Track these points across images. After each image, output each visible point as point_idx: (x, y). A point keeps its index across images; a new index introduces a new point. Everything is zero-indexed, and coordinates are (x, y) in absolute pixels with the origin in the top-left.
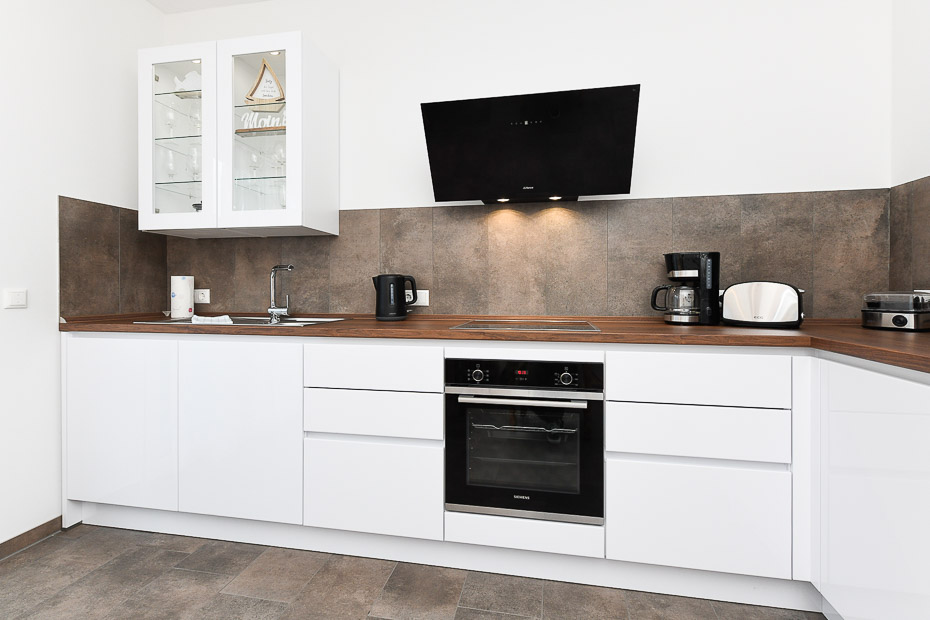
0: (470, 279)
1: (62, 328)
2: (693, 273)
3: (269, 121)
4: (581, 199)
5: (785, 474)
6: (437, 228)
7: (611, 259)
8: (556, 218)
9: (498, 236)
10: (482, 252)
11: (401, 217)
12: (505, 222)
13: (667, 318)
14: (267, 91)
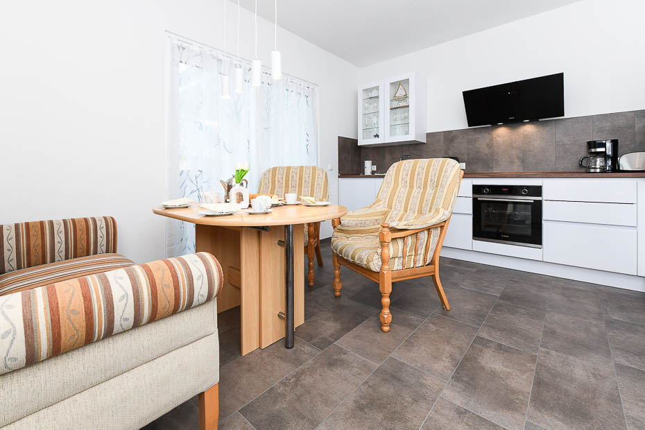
0: (484, 157)
1: (339, 177)
2: (603, 150)
3: (402, 104)
4: (540, 120)
5: (634, 231)
6: (469, 137)
7: (557, 145)
8: (528, 129)
9: (498, 139)
10: (490, 146)
11: (452, 134)
12: (502, 133)
13: (588, 171)
14: (401, 93)
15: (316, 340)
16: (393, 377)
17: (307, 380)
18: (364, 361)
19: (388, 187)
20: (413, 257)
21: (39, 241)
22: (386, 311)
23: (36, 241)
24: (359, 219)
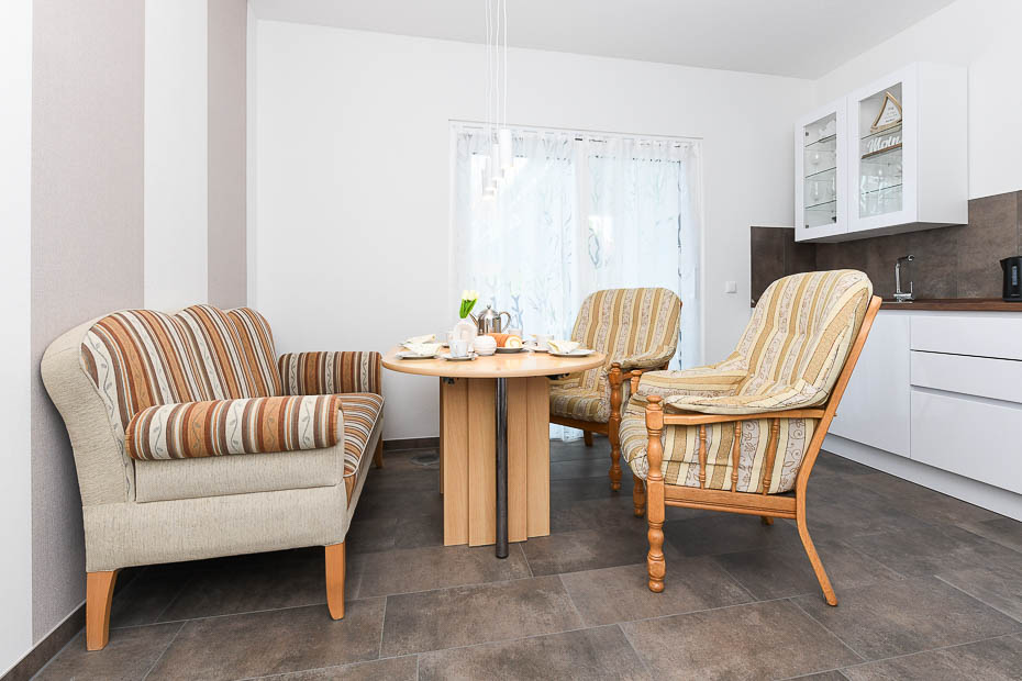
14: (890, 116)
15: (540, 562)
16: (589, 650)
17: (481, 600)
18: (572, 613)
19: (755, 330)
20: (729, 470)
21: (314, 372)
22: (655, 555)
23: (311, 371)
24: (674, 385)
